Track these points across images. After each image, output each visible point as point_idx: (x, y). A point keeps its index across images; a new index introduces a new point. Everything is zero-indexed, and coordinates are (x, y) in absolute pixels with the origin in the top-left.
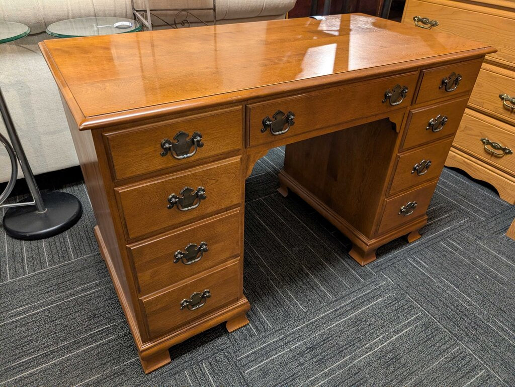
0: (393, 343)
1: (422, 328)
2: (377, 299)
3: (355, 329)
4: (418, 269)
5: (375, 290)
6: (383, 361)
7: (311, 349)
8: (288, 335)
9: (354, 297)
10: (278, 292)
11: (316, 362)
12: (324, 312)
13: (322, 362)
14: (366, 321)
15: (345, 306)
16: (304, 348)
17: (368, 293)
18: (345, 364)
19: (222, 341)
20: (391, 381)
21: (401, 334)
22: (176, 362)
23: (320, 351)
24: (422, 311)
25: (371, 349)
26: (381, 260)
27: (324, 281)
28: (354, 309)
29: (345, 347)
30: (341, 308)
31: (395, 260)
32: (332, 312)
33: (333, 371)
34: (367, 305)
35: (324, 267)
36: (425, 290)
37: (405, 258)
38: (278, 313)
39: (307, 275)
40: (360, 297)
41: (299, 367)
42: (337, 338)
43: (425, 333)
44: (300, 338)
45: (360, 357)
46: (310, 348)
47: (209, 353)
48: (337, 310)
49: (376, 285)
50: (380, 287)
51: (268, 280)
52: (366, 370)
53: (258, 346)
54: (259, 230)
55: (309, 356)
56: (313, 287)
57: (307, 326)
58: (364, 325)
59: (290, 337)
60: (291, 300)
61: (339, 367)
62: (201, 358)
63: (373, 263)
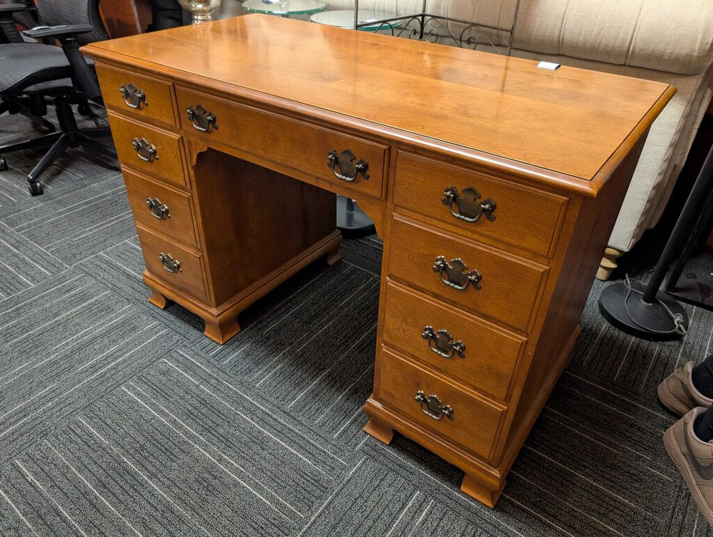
0: (236, 484)
1: (274, 519)
2: (307, 457)
3: (247, 440)
4: (402, 508)
5: (324, 452)
6: (206, 475)
7: (203, 402)
8: (216, 379)
9: (300, 430)
10: (275, 357)
11: (188, 410)
12: (263, 405)
13: (189, 415)
14: (263, 449)
15: (279, 422)
16: (203, 396)
17: (313, 445)
18: (191, 437)
19: (194, 333)
20: (178, 487)
21: (254, 492)
22: (165, 313)
23: (204, 411)
24: (309, 518)
25: (220, 460)
26: (391, 452)
27: (315, 394)
28: (279, 433)
29: (216, 434)
30: (275, 419)
31: (405, 473)
32: (263, 411)
33: (181, 428)
34: (292, 447)
35: (340, 389)
36: (356, 522)
37: (416, 488)
38: (246, 364)
39: (316, 376)
40: (303, 437)
41: (178, 397)
42: (227, 424)
43: (266, 524)
44: (216, 389)
45: (205, 450)
46: (205, 401)
47: (179, 330)
48: (271, 416)
49: (336, 453)
50: (333, 458)
51: (290, 344)
52: (187, 459)
53: (196, 360)
54: (371, 315)
55: (195, 402)
56: (299, 385)
57: (237, 393)
58: (256, 448)
59: (214, 381)
60: (268, 371)
61: (186, 433)
62: (172, 326)
63: (379, 444)
